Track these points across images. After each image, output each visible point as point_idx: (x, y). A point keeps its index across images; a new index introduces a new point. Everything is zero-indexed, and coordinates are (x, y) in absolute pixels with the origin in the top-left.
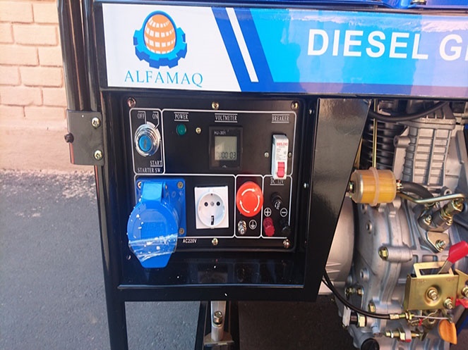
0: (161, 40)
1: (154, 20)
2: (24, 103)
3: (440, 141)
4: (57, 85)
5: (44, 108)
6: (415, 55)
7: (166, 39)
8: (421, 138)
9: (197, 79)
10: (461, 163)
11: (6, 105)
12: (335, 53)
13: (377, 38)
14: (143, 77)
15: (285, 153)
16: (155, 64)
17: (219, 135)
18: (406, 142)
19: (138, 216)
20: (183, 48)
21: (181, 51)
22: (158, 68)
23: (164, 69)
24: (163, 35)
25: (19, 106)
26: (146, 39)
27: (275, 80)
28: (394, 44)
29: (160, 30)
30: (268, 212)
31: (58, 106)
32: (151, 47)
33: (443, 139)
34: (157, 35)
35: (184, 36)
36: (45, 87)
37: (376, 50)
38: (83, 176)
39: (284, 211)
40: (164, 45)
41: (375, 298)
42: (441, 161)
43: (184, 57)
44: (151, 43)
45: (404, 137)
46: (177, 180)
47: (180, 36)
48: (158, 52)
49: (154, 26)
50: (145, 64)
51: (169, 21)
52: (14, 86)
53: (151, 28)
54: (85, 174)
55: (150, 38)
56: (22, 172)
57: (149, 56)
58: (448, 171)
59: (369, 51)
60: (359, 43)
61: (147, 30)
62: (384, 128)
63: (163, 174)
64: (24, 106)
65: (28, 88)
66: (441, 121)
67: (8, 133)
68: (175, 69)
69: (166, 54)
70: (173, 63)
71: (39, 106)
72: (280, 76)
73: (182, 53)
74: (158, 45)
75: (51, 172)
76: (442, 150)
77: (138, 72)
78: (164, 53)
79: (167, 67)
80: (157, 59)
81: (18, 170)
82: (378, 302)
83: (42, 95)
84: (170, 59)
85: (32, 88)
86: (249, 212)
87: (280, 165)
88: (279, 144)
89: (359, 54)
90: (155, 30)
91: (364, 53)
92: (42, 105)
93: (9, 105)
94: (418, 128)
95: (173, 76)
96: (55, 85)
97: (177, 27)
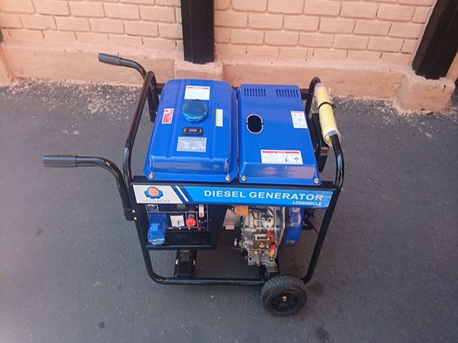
2: (41, 28)
4: (66, 14)
5: (58, 32)
6: (241, 196)
11: (28, 29)
12: (214, 196)
22: (154, 199)
25: (38, 30)
31: (69, 31)
34: (153, 192)
35: (162, 192)
36: (56, 15)
37: (228, 195)
38: (97, 86)
40: (155, 194)
46: (163, 214)
48: (153, 196)
49: (151, 190)
51: (156, 189)
52: (31, 14)
54: (99, 84)
56: (52, 82)
57: (150, 196)
59: (225, 195)
64: (42, 30)
65: (42, 16)
67: (35, 53)
71: (54, 30)
72: (196, 200)
73: (162, 195)
75: (73, 82)
79: (157, 199)
81: (48, 80)
83: (55, 22)
84: (158, 197)
85: (46, 16)
89: (222, 196)
92: (57, 29)
93: (31, 29)
95: (159, 201)
96: (63, 14)
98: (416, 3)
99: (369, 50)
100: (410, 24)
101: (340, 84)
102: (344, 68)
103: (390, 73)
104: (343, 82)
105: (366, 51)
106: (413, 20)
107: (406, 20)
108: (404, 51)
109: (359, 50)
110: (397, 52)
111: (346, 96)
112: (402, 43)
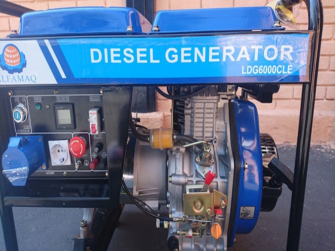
0: (13, 59)
1: (9, 49)
3: (209, 110)
6: (152, 61)
7: (15, 59)
8: (197, 108)
9: (33, 78)
10: (225, 123)
12: (106, 61)
13: (128, 52)
14: (5, 79)
15: (95, 119)
16: (11, 72)
17: (59, 109)
18: (190, 111)
19: (6, 156)
20: (25, 63)
21: (24, 64)
22: (13, 74)
23: (16, 74)
24: (14, 56)
26: (5, 59)
27: (75, 77)
28: (139, 55)
29: (12, 54)
30: (94, 155)
32: (8, 63)
33: (211, 109)
34: (11, 56)
35: (24, 56)
37: (129, 59)
39: (104, 154)
40: (15, 61)
41: (174, 210)
42: (211, 123)
43: (25, 67)
44: (8, 61)
45: (188, 109)
46: (38, 136)
47: (22, 56)
48: (12, 65)
49: (8, 51)
50: (6, 72)
51: (16, 49)
53: (7, 53)
55: (7, 58)
57: (7, 68)
58: (218, 129)
59: (125, 59)
60: (118, 55)
61: (5, 54)
62: (184, 104)
63: (31, 133)
66: (208, 98)
68: (21, 73)
69: (16, 66)
70: (20, 71)
73: (24, 65)
74: (11, 61)
76: (211, 116)
77: (2, 76)
78: (15, 65)
79: (17, 73)
80: (12, 69)
82: (174, 212)
84: (18, 68)
86: (77, 155)
87: (93, 126)
88: (91, 113)
89: (120, 61)
90: (9, 54)
91: (123, 61)
94: (194, 103)
95: (21, 77)
97: (20, 51)
98: (330, 54)
99: (295, 99)
100: (328, 72)
101: (275, 130)
102: (275, 114)
103: (320, 117)
104: (277, 128)
105: (293, 100)
106: (331, 68)
107: (324, 69)
108: (329, 98)
109: (286, 99)
110: (322, 99)
111: (282, 143)
112: (325, 90)
